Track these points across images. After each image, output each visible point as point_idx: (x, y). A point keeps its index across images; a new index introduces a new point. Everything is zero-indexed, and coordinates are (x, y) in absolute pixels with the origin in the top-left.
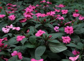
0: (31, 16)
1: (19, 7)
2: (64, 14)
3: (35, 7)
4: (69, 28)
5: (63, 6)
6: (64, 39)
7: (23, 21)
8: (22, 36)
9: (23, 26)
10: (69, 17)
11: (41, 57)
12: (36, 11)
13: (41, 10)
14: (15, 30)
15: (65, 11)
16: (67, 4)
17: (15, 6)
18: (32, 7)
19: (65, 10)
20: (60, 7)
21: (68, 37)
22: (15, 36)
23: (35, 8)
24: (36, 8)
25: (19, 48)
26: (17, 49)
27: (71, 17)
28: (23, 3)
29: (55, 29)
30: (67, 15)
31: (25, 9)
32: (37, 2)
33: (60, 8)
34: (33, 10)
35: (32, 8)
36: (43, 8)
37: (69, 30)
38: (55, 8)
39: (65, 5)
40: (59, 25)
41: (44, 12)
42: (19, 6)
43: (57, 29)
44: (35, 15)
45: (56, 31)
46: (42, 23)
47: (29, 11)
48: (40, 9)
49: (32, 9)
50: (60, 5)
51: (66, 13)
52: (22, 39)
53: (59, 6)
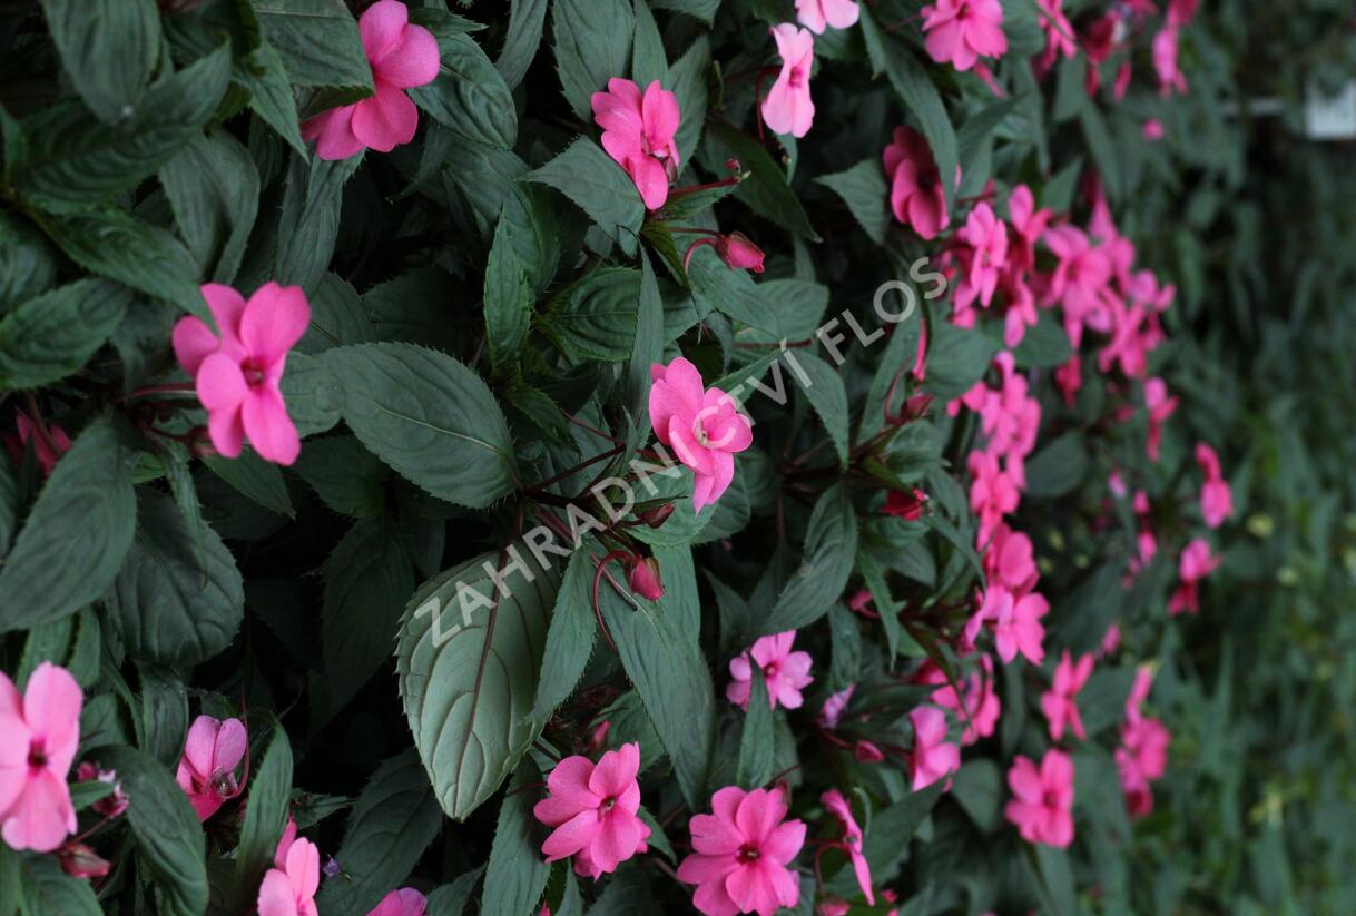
0: (976, 304)
1: (1143, 122)
2: (1007, 795)
3: (1130, 364)
4: (773, 861)
5: (1134, 781)
6: (610, 780)
7: (902, 187)
8: (678, 160)
9: (834, 181)
10: (960, 866)
11: (342, 429)
12: (1073, 381)
13: (1091, 452)
14: (767, 66)
15: (1049, 800)
16: (1177, 832)
17: (1166, 69)
18: (1144, 328)
19: (1066, 801)
20: (1131, 740)
21: (635, 835)
22: (671, 60)
23: (1116, 363)
24: (1115, 373)
25: (478, 108)
26: (467, 89)
27: (964, 896)
28: (1221, 183)
29: (774, 646)
30: (996, 835)
31: (1117, 221)
32: (1221, 388)
33: (1109, 739)
34: (1092, 340)
35: (1127, 327)
36: (1118, 488)
37: (751, 855)
38: (1113, 661)
39: (1150, 807)
40: (834, 706)
41: (1058, 490)
42: (1156, 130)
43: (765, 673)
44: (1007, 360)
45: (741, 670)
46: (861, 454)
47: (1073, 275)
48: (1096, 431)
49: (1101, 323)
50: (1158, 739)
51: (1029, 820)
52: (627, 162)
53: (1134, 714)
